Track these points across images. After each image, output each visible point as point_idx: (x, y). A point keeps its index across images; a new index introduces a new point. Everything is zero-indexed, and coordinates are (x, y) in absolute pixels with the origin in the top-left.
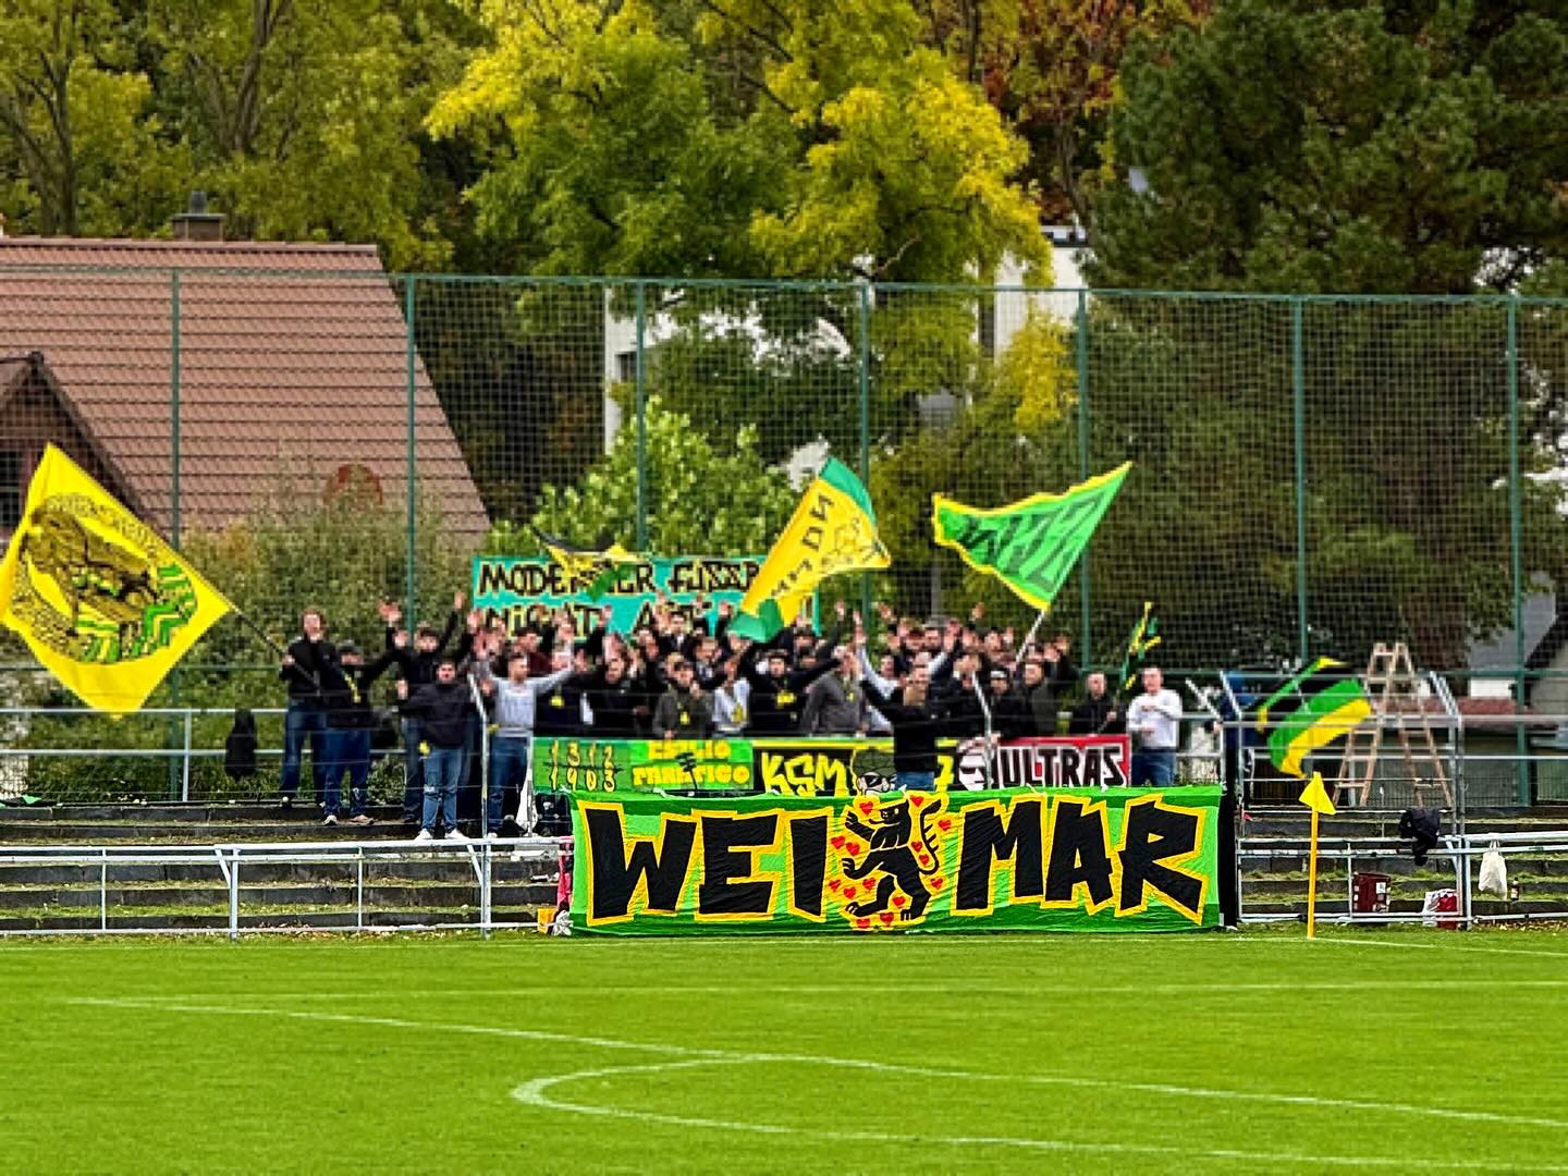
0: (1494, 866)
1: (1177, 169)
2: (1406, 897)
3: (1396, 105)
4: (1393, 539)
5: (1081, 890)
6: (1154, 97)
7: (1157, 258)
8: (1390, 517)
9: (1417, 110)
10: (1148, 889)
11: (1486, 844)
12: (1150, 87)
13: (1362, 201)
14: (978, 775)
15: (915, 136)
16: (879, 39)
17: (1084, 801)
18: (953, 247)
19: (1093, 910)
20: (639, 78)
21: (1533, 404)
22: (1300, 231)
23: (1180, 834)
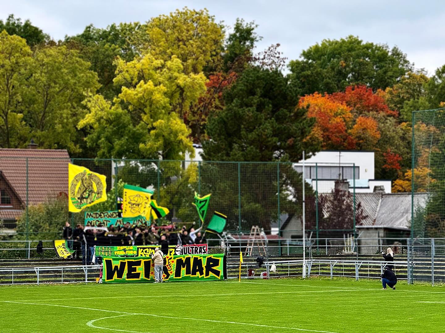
0: (274, 268)
1: (218, 137)
2: (257, 273)
3: (258, 125)
4: (257, 205)
5: (198, 273)
6: (214, 124)
7: (214, 153)
8: (256, 201)
9: (261, 126)
10: (210, 273)
11: (272, 263)
12: (213, 122)
13: (251, 143)
14: (179, 252)
15: (170, 128)
16: (163, 111)
17: (199, 257)
18: (177, 149)
19: (200, 277)
20: (118, 117)
21: (284, 179)
22: (241, 149)
23: (216, 263)
